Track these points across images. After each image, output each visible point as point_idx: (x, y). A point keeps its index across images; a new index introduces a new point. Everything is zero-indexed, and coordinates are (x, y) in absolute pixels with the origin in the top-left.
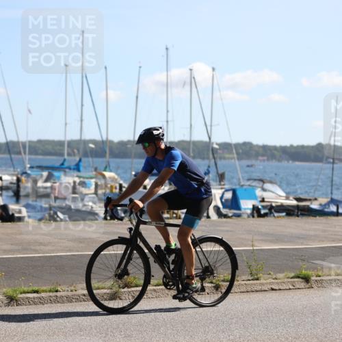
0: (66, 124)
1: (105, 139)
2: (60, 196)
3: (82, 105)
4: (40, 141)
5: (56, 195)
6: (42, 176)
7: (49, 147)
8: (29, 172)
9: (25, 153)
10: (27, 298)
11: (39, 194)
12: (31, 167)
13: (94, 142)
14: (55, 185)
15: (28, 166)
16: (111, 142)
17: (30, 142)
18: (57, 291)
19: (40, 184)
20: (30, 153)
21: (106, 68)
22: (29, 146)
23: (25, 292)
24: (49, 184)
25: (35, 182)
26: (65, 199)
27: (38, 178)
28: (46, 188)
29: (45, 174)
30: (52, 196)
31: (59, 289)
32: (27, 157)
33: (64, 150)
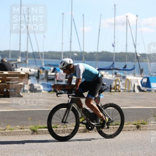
0: (63, 43)
1: (82, 51)
2: (59, 80)
3: (71, 34)
4: (49, 52)
5: (58, 79)
6: (50, 69)
7: (54, 55)
8: (44, 67)
9: (42, 58)
10: (42, 131)
11: (49, 79)
12: (45, 65)
13: (77, 52)
14: (57, 74)
15: (44, 64)
16: (86, 53)
17: (45, 52)
18: (57, 128)
19: (49, 73)
20: (45, 58)
21: (83, 15)
22: (44, 55)
23: (41, 128)
24: (54, 74)
25: (47, 72)
26: (62, 81)
27: (48, 70)
28: (52, 75)
29: (52, 68)
30: (56, 80)
31: (58, 126)
32: (43, 60)
33: (61, 56)
